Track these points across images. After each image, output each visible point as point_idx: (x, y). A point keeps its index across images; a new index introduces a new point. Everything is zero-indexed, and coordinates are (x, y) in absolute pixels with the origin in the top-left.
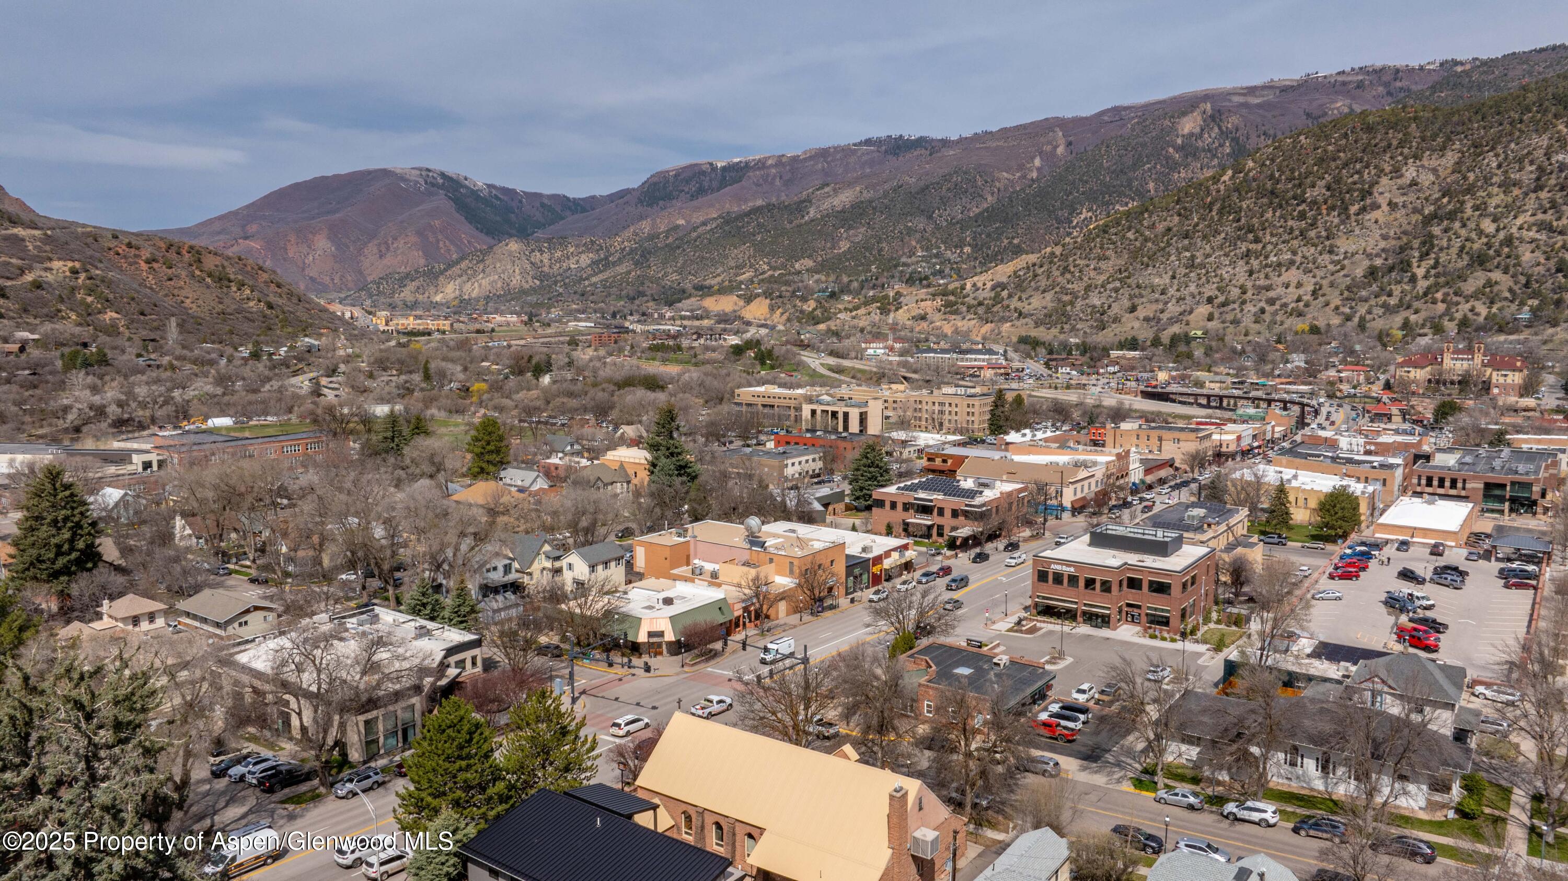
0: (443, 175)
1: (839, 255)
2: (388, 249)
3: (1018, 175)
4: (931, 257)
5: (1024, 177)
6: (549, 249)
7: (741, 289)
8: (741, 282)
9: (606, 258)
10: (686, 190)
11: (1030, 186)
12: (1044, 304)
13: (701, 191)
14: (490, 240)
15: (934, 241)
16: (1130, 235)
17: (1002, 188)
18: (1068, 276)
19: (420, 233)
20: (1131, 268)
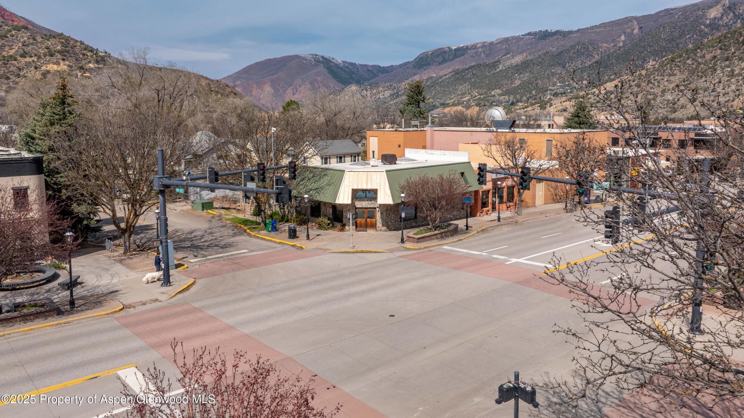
0: (323, 57)
1: (515, 87)
2: (297, 91)
3: (612, 44)
4: (565, 86)
5: (615, 46)
6: (370, 89)
7: (464, 104)
8: (464, 101)
9: (397, 93)
10: (437, 60)
11: (619, 50)
13: (444, 61)
14: (343, 86)
15: (566, 78)
16: (689, 62)
17: (603, 52)
18: (651, 85)
19: (311, 83)
20: (691, 79)
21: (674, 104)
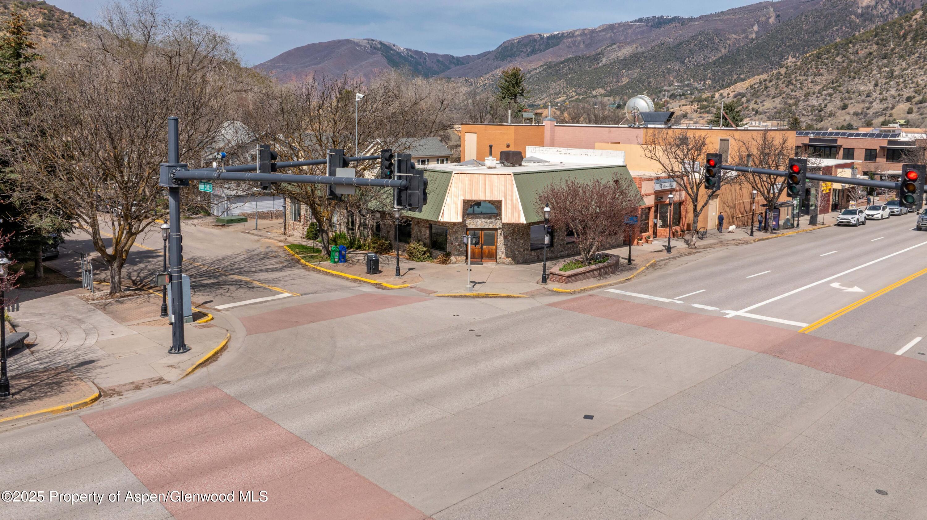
0: (381, 43)
1: (622, 86)
3: (743, 36)
4: (684, 86)
5: (747, 37)
7: (557, 106)
8: (558, 103)
9: (475, 90)
10: (525, 50)
11: (751, 43)
12: (774, 105)
13: (534, 51)
15: (686, 76)
17: (731, 44)
18: (792, 87)
19: (366, 76)
20: (841, 80)
21: (820, 111)
